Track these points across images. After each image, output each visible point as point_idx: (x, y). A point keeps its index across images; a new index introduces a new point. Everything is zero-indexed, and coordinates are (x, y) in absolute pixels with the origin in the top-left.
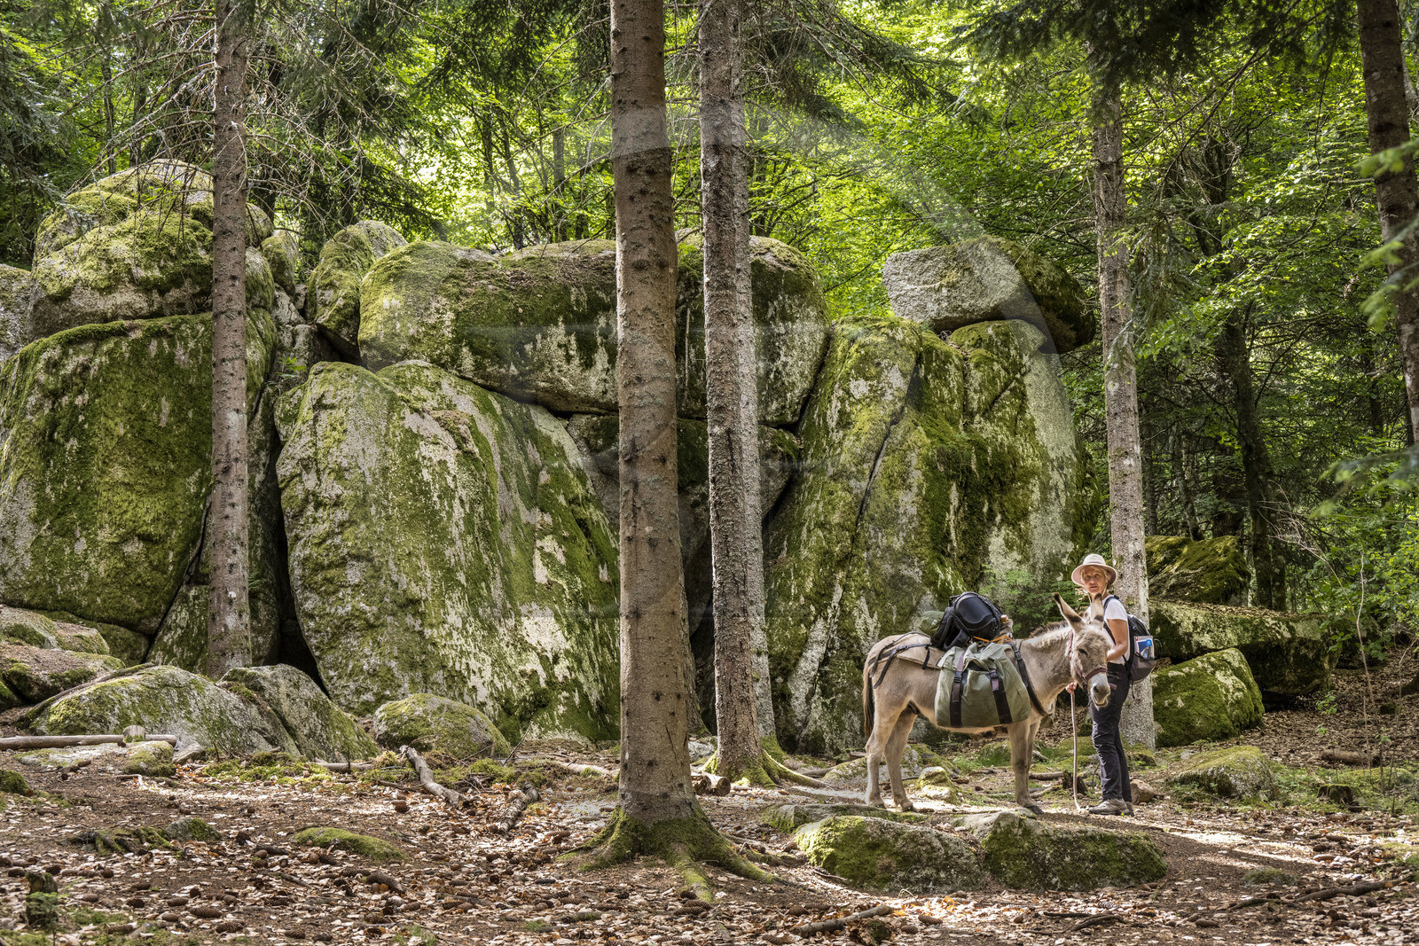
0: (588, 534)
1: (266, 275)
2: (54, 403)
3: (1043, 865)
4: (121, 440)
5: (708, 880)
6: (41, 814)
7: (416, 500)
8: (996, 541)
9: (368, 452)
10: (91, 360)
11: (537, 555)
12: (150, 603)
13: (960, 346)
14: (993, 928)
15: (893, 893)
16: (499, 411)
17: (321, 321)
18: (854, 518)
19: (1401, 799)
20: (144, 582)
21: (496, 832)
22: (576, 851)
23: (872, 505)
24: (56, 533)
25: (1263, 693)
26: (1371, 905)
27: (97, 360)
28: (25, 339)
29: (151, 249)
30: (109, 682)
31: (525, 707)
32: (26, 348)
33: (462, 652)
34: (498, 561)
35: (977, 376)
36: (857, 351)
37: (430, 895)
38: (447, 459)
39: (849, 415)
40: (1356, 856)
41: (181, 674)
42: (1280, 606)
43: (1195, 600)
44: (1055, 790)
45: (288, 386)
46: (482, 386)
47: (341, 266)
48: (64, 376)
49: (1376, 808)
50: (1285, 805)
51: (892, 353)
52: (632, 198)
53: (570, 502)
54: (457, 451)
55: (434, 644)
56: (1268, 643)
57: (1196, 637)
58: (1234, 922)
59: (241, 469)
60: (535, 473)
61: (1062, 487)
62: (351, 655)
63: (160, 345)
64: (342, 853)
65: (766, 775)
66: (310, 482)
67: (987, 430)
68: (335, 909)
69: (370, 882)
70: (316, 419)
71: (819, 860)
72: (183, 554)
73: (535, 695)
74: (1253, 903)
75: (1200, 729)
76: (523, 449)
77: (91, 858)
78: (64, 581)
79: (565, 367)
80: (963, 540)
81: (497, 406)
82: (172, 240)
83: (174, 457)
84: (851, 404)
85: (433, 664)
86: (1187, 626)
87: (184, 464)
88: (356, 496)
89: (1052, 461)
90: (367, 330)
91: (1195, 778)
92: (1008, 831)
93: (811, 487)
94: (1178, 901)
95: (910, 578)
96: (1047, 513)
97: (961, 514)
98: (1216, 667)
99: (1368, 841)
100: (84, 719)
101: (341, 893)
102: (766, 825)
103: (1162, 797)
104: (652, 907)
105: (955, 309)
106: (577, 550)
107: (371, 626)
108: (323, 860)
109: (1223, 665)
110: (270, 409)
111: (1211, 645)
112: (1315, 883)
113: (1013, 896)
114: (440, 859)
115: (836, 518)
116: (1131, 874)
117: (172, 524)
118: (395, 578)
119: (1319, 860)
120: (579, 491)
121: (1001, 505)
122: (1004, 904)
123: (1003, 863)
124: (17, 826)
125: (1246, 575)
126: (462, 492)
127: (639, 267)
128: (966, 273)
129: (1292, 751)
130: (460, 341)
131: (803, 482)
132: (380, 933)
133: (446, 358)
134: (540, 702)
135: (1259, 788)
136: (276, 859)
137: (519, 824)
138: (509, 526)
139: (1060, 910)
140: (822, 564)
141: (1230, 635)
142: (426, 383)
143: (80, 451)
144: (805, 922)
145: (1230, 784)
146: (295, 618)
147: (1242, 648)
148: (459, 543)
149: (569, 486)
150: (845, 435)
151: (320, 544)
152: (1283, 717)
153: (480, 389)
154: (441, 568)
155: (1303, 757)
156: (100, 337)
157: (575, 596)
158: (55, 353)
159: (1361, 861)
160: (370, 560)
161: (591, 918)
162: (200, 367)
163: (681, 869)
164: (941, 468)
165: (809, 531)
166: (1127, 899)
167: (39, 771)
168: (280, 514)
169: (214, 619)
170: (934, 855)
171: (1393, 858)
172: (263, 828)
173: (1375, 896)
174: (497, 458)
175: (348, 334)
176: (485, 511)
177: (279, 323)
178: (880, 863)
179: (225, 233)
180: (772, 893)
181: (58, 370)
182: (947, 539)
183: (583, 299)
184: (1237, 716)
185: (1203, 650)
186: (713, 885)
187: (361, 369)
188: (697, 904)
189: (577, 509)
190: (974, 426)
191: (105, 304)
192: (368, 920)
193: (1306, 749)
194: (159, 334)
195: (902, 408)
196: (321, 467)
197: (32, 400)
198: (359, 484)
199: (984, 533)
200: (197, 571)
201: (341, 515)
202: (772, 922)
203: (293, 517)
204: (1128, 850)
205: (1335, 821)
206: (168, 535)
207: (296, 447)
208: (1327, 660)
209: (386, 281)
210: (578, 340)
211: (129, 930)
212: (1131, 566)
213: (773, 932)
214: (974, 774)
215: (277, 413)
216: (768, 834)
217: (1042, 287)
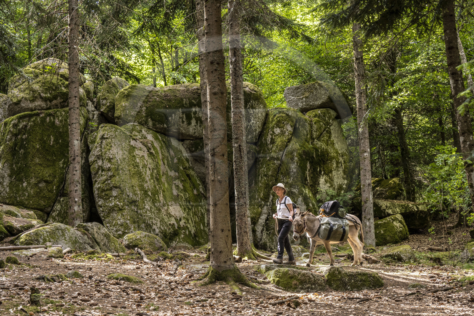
0: (190, 179)
1: (84, 95)
2: (16, 138)
3: (345, 283)
4: (38, 149)
5: (240, 289)
6: (24, 270)
7: (135, 169)
8: (322, 180)
9: (119, 153)
10: (28, 124)
11: (174, 186)
12: (48, 203)
13: (309, 117)
14: (331, 302)
15: (298, 292)
16: (161, 139)
17: (102, 110)
18: (276, 173)
19: (456, 262)
20: (46, 196)
21: (170, 274)
22: (197, 280)
23: (282, 169)
24: (17, 180)
25: (409, 228)
26: (449, 294)
27: (30, 124)
28: (5, 117)
29: (47, 87)
30: (39, 229)
31: (171, 235)
32: (6, 120)
33: (150, 218)
34: (161, 188)
35: (315, 127)
36: (276, 119)
37: (153, 294)
38: (145, 155)
39: (274, 139)
40: (443, 279)
41: (63, 226)
42: (414, 200)
43: (386, 198)
44: (345, 260)
45: (92, 132)
46: (155, 131)
47: (108, 92)
48: (19, 129)
49: (448, 264)
50: (419, 264)
51: (288, 119)
52: (212, 72)
53: (184, 169)
54: (148, 153)
55: (141, 215)
56: (410, 212)
57: (387, 211)
58: (407, 300)
59: (79, 159)
60: (172, 159)
61: (343, 162)
62: (114, 219)
63: (50, 119)
64: (123, 281)
65: (253, 256)
66: (100, 163)
67: (319, 144)
68: (124, 299)
69: (134, 290)
70: (101, 143)
71: (274, 282)
72: (58, 187)
73: (174, 231)
74: (412, 294)
75: (389, 240)
76: (168, 151)
77: (44, 284)
78: (20, 196)
79: (182, 125)
80: (311, 180)
81: (160, 137)
82: (53, 84)
83: (55, 155)
84: (275, 136)
85: (141, 222)
86: (384, 207)
87: (59, 157)
88: (115, 167)
89: (340, 154)
90: (117, 113)
91: (390, 255)
92: (334, 272)
93: (262, 163)
94: (388, 294)
95: (294, 192)
96: (338, 171)
97: (311, 172)
98: (393, 220)
99: (446, 274)
100: (32, 240)
101: (125, 294)
102: (256, 271)
103: (379, 262)
104: (224, 297)
105: (308, 105)
106: (186, 184)
107: (121, 210)
108: (117, 284)
109: (396, 219)
110: (86, 139)
111: (392, 213)
112: (431, 288)
113: (336, 293)
114: (154, 283)
115: (270, 173)
116: (373, 285)
117: (55, 177)
118: (128, 194)
119: (431, 280)
120: (187, 165)
121: (324, 168)
122: (334, 295)
123: (332, 282)
124: (17, 274)
125: (402, 190)
126: (149, 166)
127: (215, 94)
128: (311, 93)
129: (418, 247)
130: (148, 117)
131: (259, 161)
132: (141, 306)
133: (143, 122)
134: (175, 234)
135: (410, 258)
136: (102, 284)
137: (177, 272)
138: (164, 177)
139: (352, 297)
140: (266, 188)
141: (398, 210)
142: (137, 130)
143: (24, 153)
144: (272, 301)
145: (401, 257)
146: (95, 207)
147: (401, 214)
148: (149, 182)
149: (184, 163)
150: (273, 146)
151: (103, 183)
152: (415, 236)
153: (154, 132)
154: (143, 191)
155: (422, 249)
156: (30, 116)
157: (186, 199)
158: (16, 121)
159: (445, 280)
160: (120, 188)
161: (206, 301)
162: (63, 126)
163: (231, 285)
164: (304, 157)
165: (261, 177)
166: (372, 293)
167: (20, 257)
168: (90, 173)
169: (70, 208)
170: (310, 280)
171: (455, 280)
172: (97, 274)
173: (450, 291)
174: (160, 154)
175: (111, 115)
176: (157, 172)
177: (88, 111)
178: (293, 283)
179: (72, 82)
180: (260, 293)
181: (17, 127)
182: (306, 179)
183: (188, 102)
184: (400, 236)
185: (389, 215)
186: (242, 291)
187: (116, 126)
188: (238, 296)
189: (186, 171)
190: (314, 143)
191: (31, 105)
192: (136, 302)
193: (423, 246)
194: (50, 115)
195: (291, 137)
196: (104, 158)
197: (9, 137)
198: (116, 163)
199: (318, 177)
200: (63, 192)
201: (110, 174)
202: (262, 301)
203: (95, 174)
204: (372, 278)
205: (435, 268)
206: (54, 180)
207: (95, 152)
208: (429, 217)
209: (123, 97)
210: (186, 116)
211: (63, 305)
212: (367, 188)
213: (263, 304)
214: (318, 255)
215: (88, 141)
216: (257, 274)
217: (336, 98)
